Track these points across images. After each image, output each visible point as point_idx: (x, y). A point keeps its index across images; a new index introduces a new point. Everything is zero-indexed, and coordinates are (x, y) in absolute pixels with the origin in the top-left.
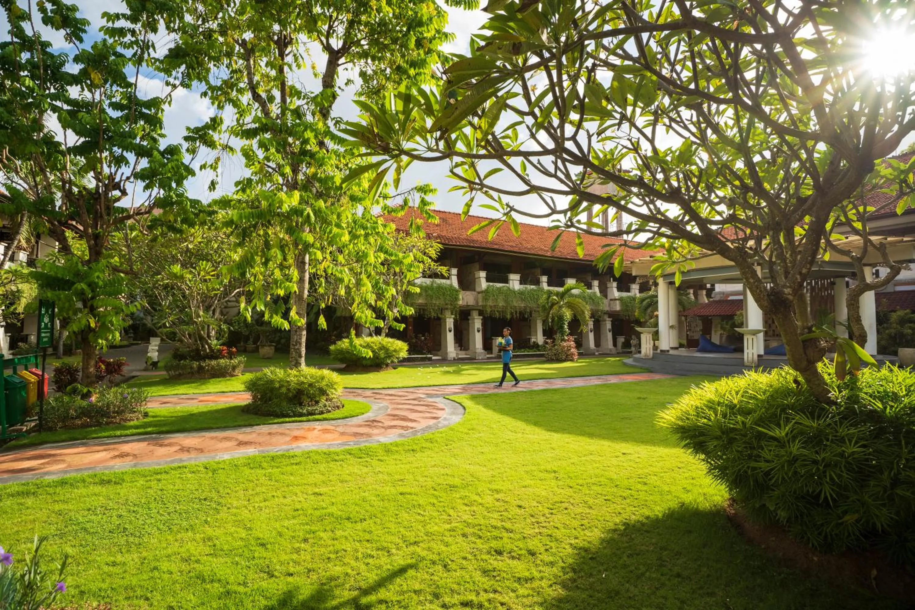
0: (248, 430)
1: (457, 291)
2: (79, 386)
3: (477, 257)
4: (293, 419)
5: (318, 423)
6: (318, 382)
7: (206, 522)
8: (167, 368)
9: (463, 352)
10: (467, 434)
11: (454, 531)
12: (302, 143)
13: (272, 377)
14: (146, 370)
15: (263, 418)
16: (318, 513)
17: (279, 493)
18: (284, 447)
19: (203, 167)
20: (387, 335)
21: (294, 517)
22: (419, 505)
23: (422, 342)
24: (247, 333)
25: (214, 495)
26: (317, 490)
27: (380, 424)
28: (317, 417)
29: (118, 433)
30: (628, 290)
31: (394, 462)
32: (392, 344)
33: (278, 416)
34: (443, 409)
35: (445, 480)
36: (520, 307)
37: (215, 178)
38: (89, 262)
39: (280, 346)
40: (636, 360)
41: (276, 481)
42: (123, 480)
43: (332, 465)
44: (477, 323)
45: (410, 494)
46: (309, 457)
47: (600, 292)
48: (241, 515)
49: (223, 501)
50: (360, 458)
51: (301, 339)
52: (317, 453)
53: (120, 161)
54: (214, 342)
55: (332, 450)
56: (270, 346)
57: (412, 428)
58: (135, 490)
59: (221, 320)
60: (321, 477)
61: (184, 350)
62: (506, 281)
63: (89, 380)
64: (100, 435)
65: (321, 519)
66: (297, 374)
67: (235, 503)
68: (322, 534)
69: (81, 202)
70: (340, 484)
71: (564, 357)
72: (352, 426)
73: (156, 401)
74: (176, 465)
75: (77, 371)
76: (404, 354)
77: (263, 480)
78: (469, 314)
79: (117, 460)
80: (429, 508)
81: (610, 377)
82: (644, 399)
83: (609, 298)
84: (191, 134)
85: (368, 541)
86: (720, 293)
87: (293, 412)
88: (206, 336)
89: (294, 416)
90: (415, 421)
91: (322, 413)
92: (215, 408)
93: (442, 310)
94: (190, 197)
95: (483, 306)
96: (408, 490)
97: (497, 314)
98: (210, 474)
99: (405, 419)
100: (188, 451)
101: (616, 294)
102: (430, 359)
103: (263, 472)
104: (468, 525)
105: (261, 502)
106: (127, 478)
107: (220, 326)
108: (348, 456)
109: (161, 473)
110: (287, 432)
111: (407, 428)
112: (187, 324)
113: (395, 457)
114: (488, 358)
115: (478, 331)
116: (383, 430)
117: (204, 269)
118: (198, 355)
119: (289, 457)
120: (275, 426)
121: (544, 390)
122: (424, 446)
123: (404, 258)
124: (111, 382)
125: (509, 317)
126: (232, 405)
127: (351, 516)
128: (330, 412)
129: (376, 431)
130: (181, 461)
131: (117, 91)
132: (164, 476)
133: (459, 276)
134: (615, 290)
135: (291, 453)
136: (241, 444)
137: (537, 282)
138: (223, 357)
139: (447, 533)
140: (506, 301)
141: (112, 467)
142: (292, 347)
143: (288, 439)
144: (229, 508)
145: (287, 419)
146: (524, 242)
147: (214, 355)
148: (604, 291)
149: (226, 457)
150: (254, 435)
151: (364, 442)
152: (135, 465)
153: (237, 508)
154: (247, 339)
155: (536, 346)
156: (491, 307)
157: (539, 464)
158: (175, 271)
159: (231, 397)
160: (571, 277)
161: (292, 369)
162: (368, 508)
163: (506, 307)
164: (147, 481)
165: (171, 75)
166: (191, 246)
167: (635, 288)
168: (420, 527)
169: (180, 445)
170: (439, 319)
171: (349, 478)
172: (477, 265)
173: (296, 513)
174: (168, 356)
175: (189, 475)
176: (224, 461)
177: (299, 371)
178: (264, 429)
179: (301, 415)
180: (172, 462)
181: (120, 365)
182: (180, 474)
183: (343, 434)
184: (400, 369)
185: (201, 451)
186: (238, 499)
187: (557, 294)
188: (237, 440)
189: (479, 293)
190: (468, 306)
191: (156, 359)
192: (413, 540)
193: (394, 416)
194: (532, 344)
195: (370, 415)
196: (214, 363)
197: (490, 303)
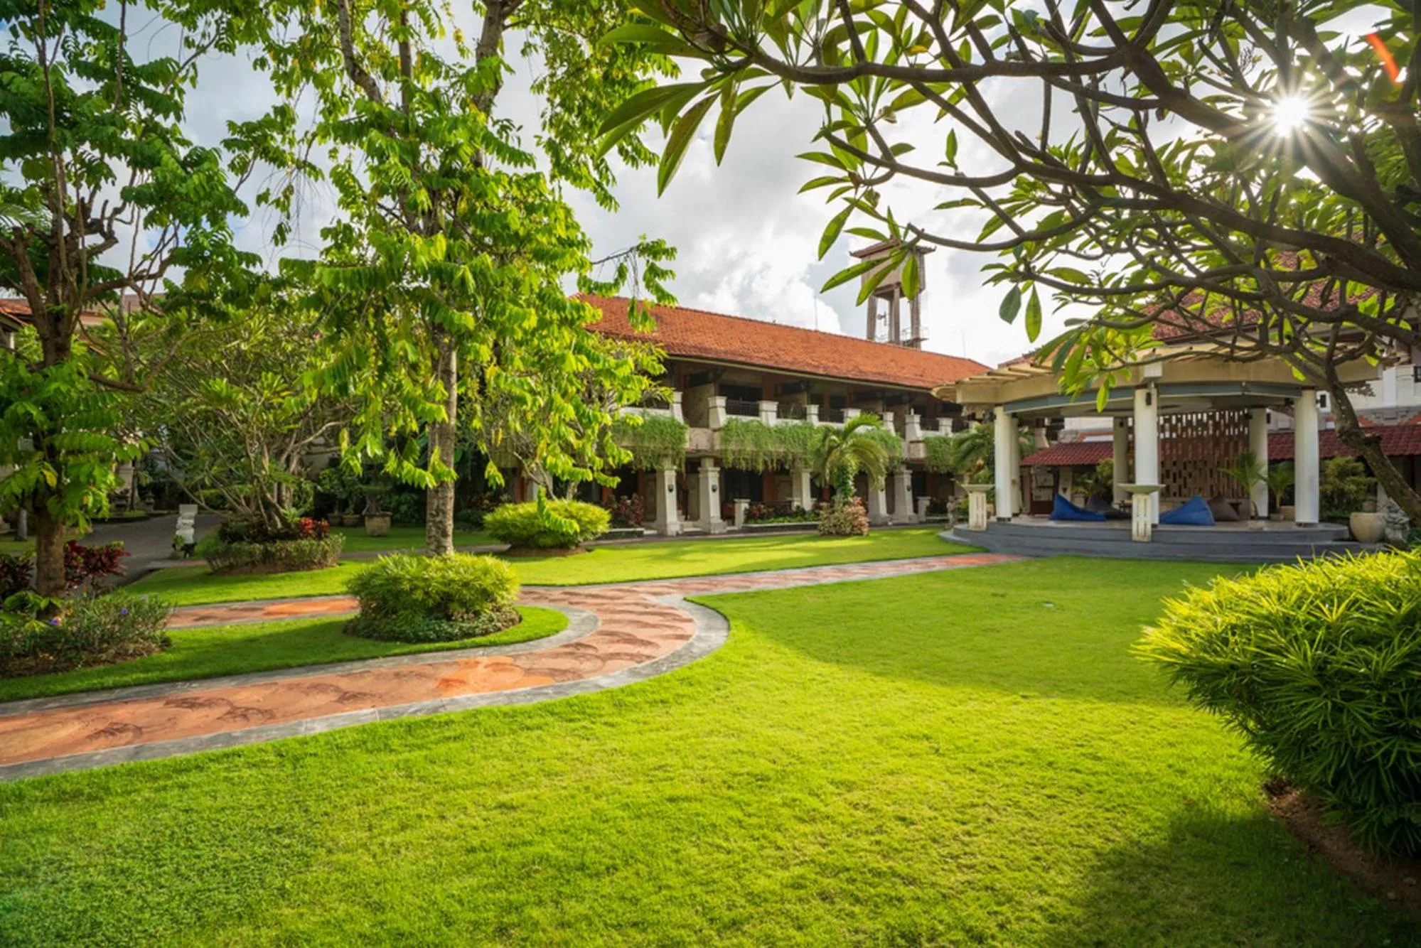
0: (358, 667)
1: (682, 428)
2: (31, 595)
3: (711, 375)
4: (437, 645)
5: (481, 651)
6: (478, 579)
7: (283, 892)
8: (209, 556)
9: (691, 523)
10: (747, 666)
11: (801, 887)
12: (446, 155)
13: (396, 571)
14: (173, 558)
15: (383, 644)
16: (515, 856)
17: (429, 810)
18: (428, 703)
19: (262, 198)
20: (577, 498)
21: (469, 870)
22: (714, 826)
23: (627, 507)
24: (344, 496)
25: (298, 818)
26: (504, 798)
27: (591, 651)
28: (478, 640)
29: (109, 681)
30: (936, 427)
31: (635, 727)
32: (586, 511)
33: (408, 640)
34: (690, 621)
35: (742, 765)
36: (778, 454)
37: (285, 220)
38: (43, 365)
39: (398, 516)
40: (958, 532)
41: (421, 779)
42: (107, 790)
43: (523, 737)
44: (712, 477)
45: (687, 799)
46: (479, 724)
47: (896, 431)
48: (356, 868)
49: (316, 833)
50: (571, 721)
51: (444, 504)
52: (491, 713)
53: (96, 173)
54: (290, 512)
55: (519, 705)
56: (383, 516)
57: (648, 657)
58: (131, 812)
59: (300, 474)
60: (507, 765)
61: (236, 524)
62: (755, 412)
63: (52, 584)
64: (72, 687)
65: (526, 872)
66: (441, 565)
67: (342, 837)
68: (535, 913)
69: (20, 249)
70: (545, 781)
71: (848, 530)
72: (541, 656)
73: (187, 615)
74: (218, 750)
75: (26, 566)
76: (603, 528)
77: (395, 778)
78: (699, 464)
79: (102, 740)
80: (732, 830)
81: (932, 561)
82: (1003, 596)
83: (908, 439)
84: (236, 136)
85: (635, 925)
86: (1072, 432)
87: (436, 632)
88: (275, 501)
89: (439, 639)
90: (650, 643)
91: (486, 633)
92: (294, 627)
93: (659, 457)
94: (238, 249)
95: (721, 451)
96: (681, 791)
97: (744, 464)
98: (289, 769)
99: (631, 640)
100: (244, 716)
101: (919, 433)
102: (640, 534)
103: (392, 757)
104: (823, 869)
105: (395, 832)
106: (115, 785)
107: (299, 485)
108: (550, 719)
109: (187, 770)
110: (429, 670)
111: (638, 658)
112: (243, 482)
113: (634, 716)
114: (729, 532)
115: (714, 490)
116: (599, 663)
117: (270, 386)
118: (261, 533)
119: (440, 725)
120: (406, 659)
121: (839, 584)
122: (681, 692)
123: (618, 366)
124: (96, 586)
125: (761, 467)
126: (326, 620)
127: (587, 860)
128: (499, 630)
129: (587, 665)
130: (230, 739)
131: (88, 44)
132: (195, 777)
133: (684, 404)
134: (917, 427)
135: (442, 716)
136: (347, 698)
137: (803, 415)
138: (307, 536)
139: (789, 894)
140: (756, 444)
141: (89, 758)
142: (429, 517)
143: (432, 685)
144: (330, 851)
145: (427, 646)
146: (781, 353)
147: (289, 534)
148: (901, 427)
149: (319, 727)
150: (369, 679)
151: (571, 687)
152: (136, 754)
153: (346, 850)
154: (344, 505)
155: (801, 512)
156: (734, 452)
157: (892, 724)
158: (217, 388)
159: (323, 604)
160: (854, 406)
161: (430, 557)
162: (614, 837)
163: (757, 454)
164: (157, 790)
165: (195, 27)
166: (244, 347)
167: (946, 424)
168: (731, 881)
169: (230, 703)
170: (653, 471)
171: (559, 766)
172: (712, 388)
173: (471, 857)
174: (212, 533)
175: (246, 773)
176: (315, 738)
177: (444, 560)
178: (385, 666)
179: (450, 638)
180: (213, 741)
181: (112, 555)
182: (227, 769)
183: (528, 672)
184: (598, 551)
185: (269, 714)
186: (349, 825)
187: (837, 433)
188: (337, 689)
189: (715, 431)
190: (698, 451)
191: (190, 540)
192: (727, 916)
193: (611, 634)
194: (794, 508)
195: (568, 634)
196: (291, 546)
197: (732, 446)
